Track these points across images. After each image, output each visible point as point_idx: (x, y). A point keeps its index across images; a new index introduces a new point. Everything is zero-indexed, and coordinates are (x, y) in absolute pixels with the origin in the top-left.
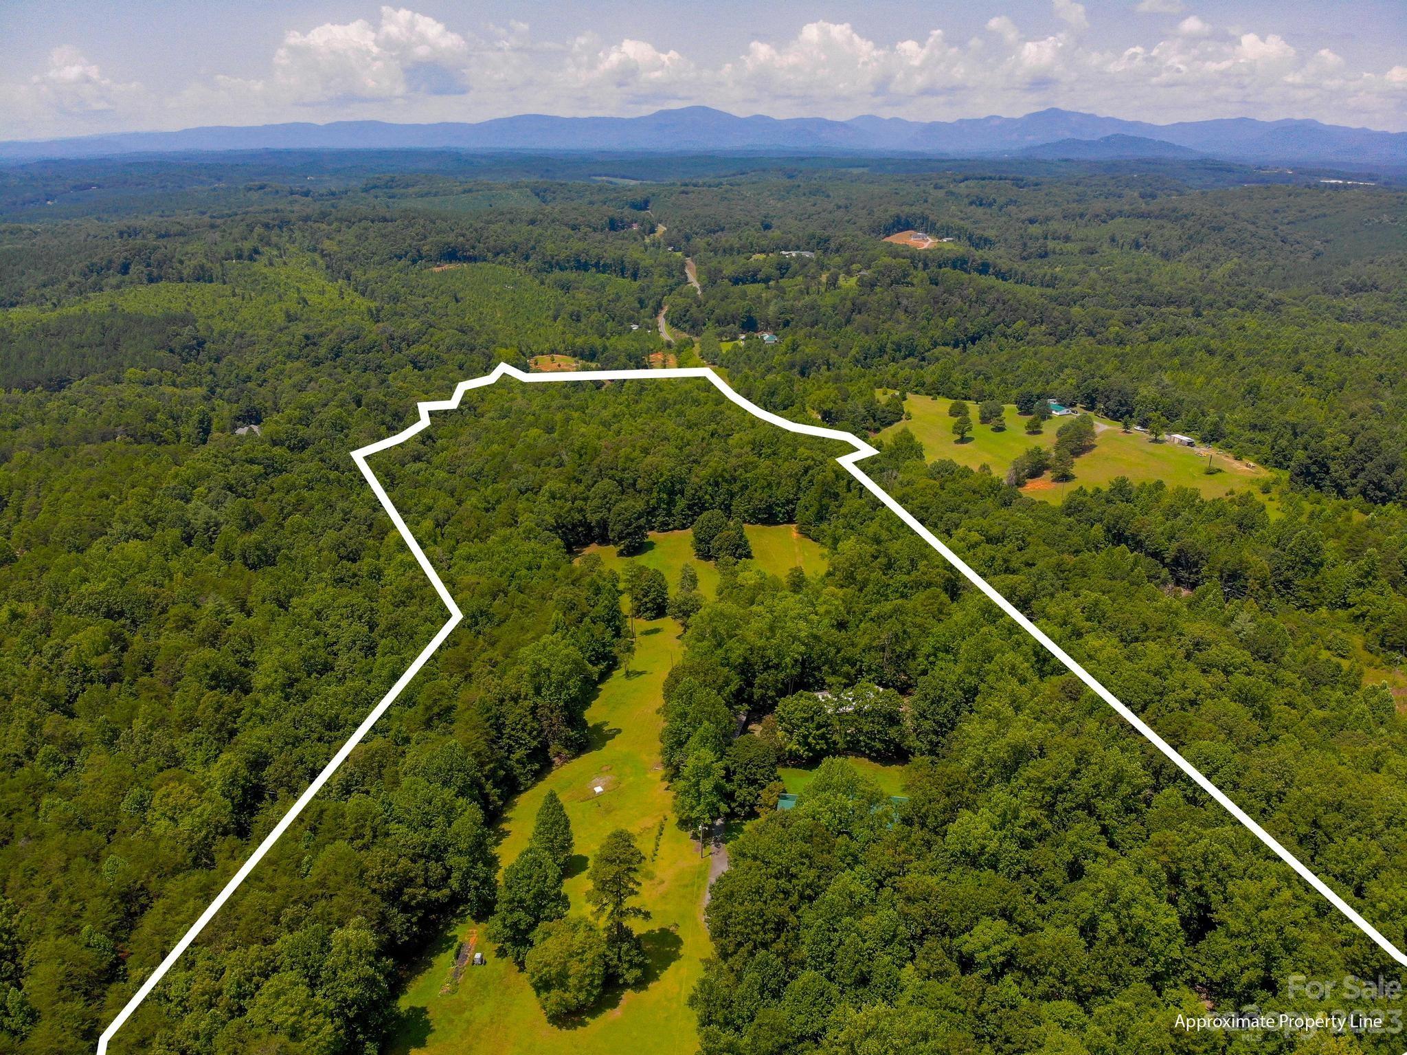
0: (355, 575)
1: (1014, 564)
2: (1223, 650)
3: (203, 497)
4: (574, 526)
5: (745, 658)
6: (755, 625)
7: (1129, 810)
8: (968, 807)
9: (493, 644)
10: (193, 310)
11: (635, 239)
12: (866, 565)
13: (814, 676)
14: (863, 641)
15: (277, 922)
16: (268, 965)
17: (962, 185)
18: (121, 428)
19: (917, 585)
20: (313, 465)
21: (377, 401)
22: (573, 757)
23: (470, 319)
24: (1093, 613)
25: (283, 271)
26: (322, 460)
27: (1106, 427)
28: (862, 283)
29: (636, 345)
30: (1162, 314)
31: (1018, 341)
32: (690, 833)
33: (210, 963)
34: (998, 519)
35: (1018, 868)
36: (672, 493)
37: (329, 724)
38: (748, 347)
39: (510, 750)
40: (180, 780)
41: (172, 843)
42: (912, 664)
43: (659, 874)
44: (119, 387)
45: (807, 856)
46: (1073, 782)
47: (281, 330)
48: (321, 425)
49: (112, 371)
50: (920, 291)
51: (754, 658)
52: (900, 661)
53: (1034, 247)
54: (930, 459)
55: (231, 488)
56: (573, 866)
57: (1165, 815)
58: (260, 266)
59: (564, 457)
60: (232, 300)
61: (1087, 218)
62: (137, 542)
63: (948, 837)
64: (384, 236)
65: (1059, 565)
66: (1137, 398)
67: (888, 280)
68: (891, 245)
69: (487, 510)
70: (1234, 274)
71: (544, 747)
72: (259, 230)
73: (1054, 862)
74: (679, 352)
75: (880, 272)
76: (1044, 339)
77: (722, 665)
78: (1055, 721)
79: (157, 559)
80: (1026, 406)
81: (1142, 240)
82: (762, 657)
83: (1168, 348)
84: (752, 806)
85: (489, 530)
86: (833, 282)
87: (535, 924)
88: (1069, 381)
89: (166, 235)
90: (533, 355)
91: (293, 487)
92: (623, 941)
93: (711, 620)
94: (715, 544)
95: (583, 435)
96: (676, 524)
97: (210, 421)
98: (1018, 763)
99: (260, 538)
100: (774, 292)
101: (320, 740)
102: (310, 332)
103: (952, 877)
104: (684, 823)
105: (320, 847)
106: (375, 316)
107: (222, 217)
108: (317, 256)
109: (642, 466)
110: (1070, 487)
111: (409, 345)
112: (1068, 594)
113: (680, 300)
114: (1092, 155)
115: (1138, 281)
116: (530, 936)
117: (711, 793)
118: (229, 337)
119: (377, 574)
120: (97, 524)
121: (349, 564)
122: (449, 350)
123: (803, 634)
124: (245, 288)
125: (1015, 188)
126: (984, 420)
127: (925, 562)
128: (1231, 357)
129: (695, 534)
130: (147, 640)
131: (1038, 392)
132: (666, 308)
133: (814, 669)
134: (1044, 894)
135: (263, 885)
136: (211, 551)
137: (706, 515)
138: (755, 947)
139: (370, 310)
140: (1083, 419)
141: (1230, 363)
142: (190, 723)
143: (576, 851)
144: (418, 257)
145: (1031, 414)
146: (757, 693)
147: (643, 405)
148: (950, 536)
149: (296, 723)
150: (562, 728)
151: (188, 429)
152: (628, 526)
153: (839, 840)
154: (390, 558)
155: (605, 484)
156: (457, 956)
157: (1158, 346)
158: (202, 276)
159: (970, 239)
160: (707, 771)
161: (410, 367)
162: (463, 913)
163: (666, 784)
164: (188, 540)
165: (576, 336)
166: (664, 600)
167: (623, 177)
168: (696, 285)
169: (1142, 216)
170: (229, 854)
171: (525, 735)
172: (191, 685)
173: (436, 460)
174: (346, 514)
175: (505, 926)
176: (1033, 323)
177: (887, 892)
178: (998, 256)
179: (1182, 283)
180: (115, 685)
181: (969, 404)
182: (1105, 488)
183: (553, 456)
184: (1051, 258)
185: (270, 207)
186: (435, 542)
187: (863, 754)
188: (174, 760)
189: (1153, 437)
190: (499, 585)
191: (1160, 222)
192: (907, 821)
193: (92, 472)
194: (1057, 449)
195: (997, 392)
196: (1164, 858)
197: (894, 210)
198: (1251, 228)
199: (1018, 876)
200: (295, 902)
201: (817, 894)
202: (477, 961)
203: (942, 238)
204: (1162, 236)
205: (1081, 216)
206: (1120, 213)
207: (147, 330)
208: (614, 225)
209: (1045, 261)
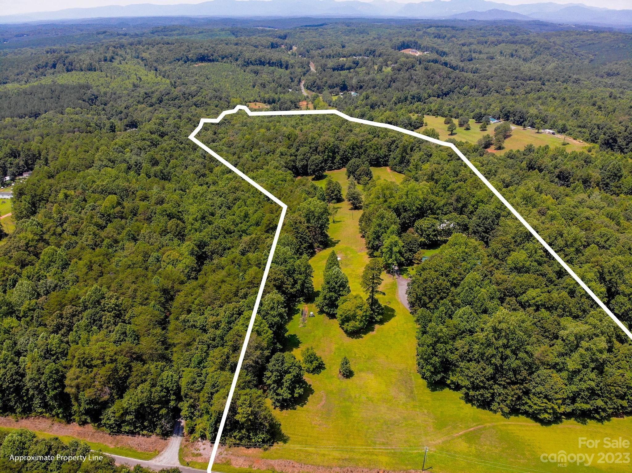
10: (90, 83)
11: (284, 52)
15: (237, 295)
16: (239, 310)
17: (429, 29)
20: (172, 142)
22: (323, 249)
23: (216, 86)
25: (127, 66)
26: (175, 140)
27: (515, 128)
28: (393, 69)
29: (292, 97)
31: (466, 95)
36: (334, 153)
38: (345, 98)
40: (173, 250)
41: (177, 273)
48: (169, 127)
49: (59, 109)
50: (420, 73)
53: (466, 56)
58: (115, 63)
59: (281, 139)
60: (106, 79)
61: (488, 43)
63: (508, 262)
64: (170, 51)
66: (528, 115)
67: (406, 68)
68: (404, 54)
69: (254, 160)
70: (556, 68)
71: (312, 244)
72: (111, 49)
74: (313, 101)
75: (401, 65)
76: (477, 94)
80: (479, 118)
81: (514, 53)
83: (535, 96)
85: (258, 168)
86: (380, 70)
87: (339, 297)
88: (496, 108)
89: (69, 52)
90: (246, 102)
91: (166, 150)
94: (357, 173)
96: (336, 167)
97: (115, 126)
100: (354, 74)
101: (225, 237)
102: (147, 91)
103: (511, 276)
107: (92, 44)
108: (140, 60)
109: (319, 141)
110: (503, 152)
111: (192, 97)
113: (310, 78)
114: (484, 18)
115: (515, 70)
116: (337, 303)
118: (109, 95)
119: (216, 183)
120: (88, 162)
122: (210, 99)
124: (111, 73)
125: (453, 31)
126: (461, 125)
128: (564, 99)
129: (347, 170)
131: (483, 112)
132: (304, 81)
140: (504, 124)
141: (564, 102)
144: (187, 60)
145: (481, 122)
147: (305, 121)
150: (319, 236)
152: (317, 166)
155: (303, 149)
156: (302, 315)
157: (530, 96)
158: (91, 69)
159: (437, 52)
161: (194, 106)
162: (299, 301)
163: (368, 255)
164: (130, 169)
165: (265, 94)
166: (341, 194)
168: (315, 71)
169: (513, 42)
172: (160, 218)
176: (472, 88)
178: (451, 59)
179: (534, 71)
180: (124, 220)
181: (453, 119)
182: (522, 150)
183: (276, 139)
184: (474, 61)
189: (537, 131)
191: (522, 45)
194: (496, 136)
195: (464, 114)
197: (401, 39)
198: (562, 48)
200: (243, 288)
202: (311, 316)
203: (424, 52)
204: (523, 51)
205: (486, 42)
206: (503, 41)
207: (72, 91)
208: (273, 46)
209: (471, 62)
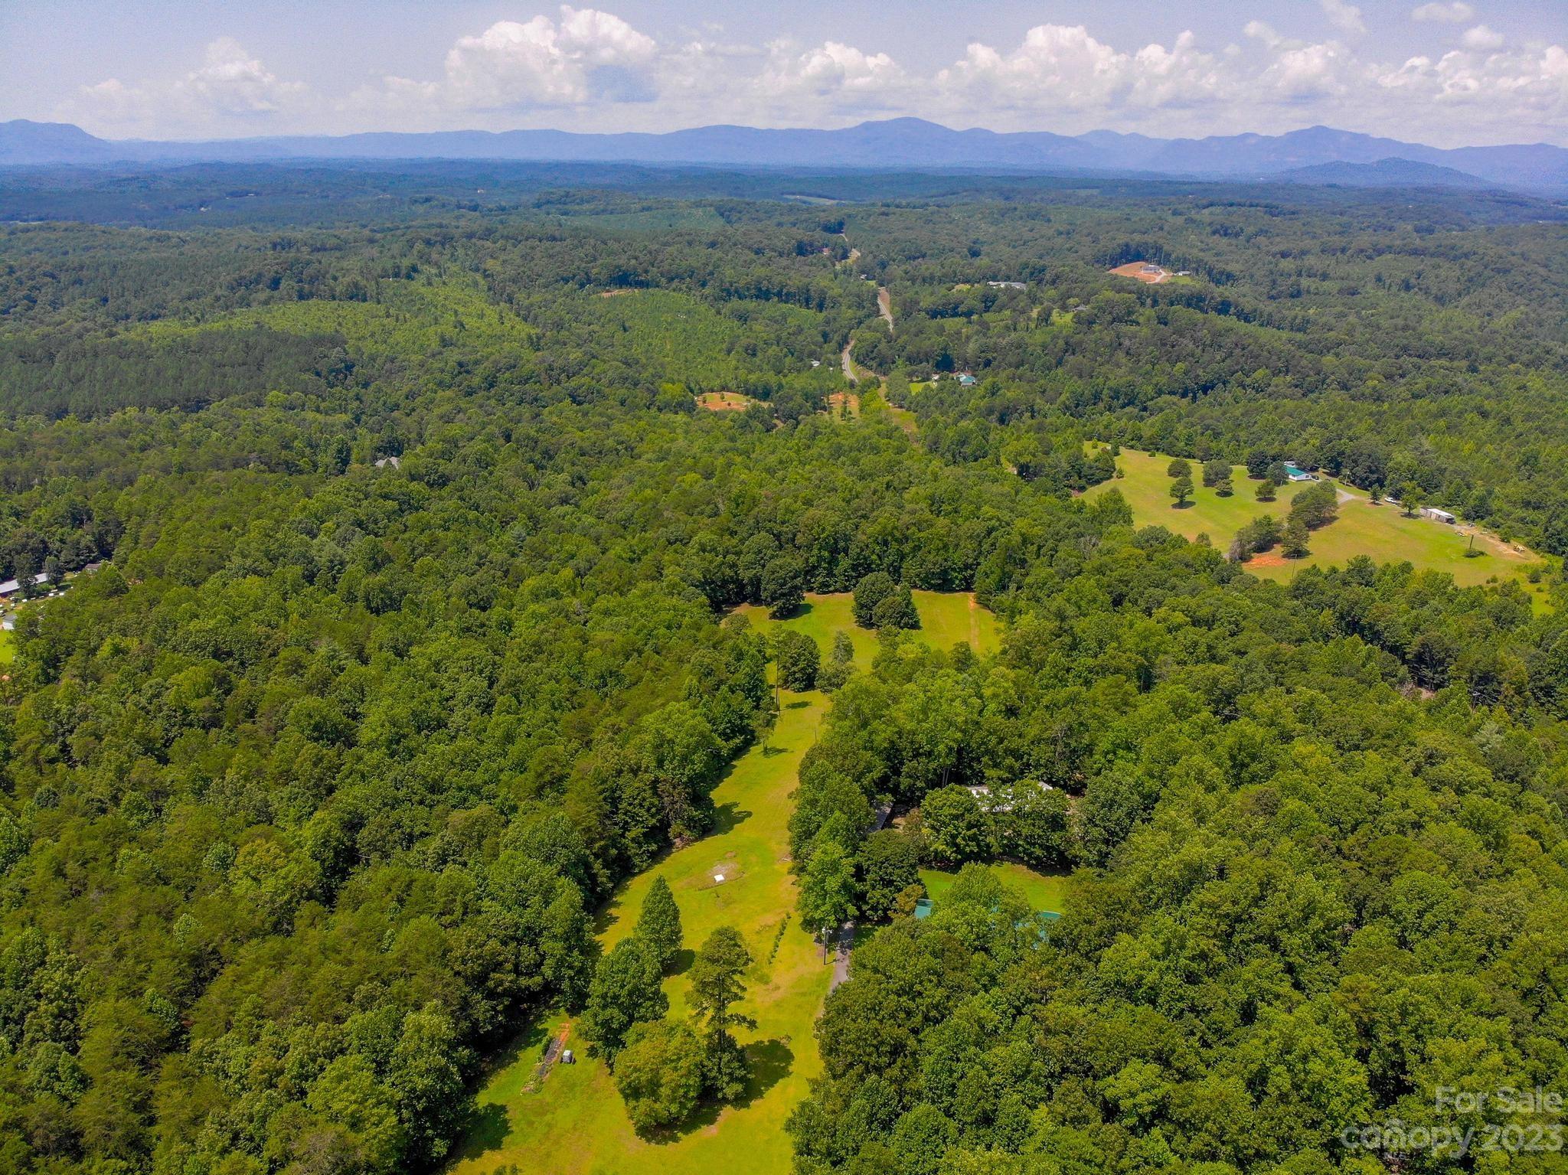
0: (483, 625)
1: (1222, 651)
2: (1458, 765)
3: (329, 533)
4: (725, 583)
5: (892, 742)
6: (906, 705)
7: (1320, 947)
8: (1129, 931)
9: (619, 709)
10: (344, 331)
11: (825, 266)
12: (1045, 644)
13: (971, 767)
14: (1033, 732)
15: (350, 1000)
16: (334, 1046)
17: (1206, 211)
18: (254, 455)
19: (1103, 671)
20: (452, 503)
21: (528, 437)
22: (696, 840)
23: (637, 351)
24: (1308, 714)
25: (443, 292)
26: (461, 498)
27: (1352, 497)
28: (1078, 319)
29: (815, 383)
30: (1431, 367)
31: (1257, 392)
32: (814, 936)
33: (275, 1038)
34: (1211, 598)
35: (1180, 1005)
36: (834, 551)
37: (432, 787)
38: (941, 389)
39: (626, 827)
40: (268, 838)
41: (252, 905)
42: (1088, 762)
43: (775, 979)
44: (260, 410)
45: (935, 973)
46: (1255, 911)
47: (434, 355)
48: (465, 461)
49: (253, 393)
50: (1145, 330)
51: (903, 744)
52: (1073, 757)
53: (1284, 285)
54: (1140, 524)
55: (360, 524)
56: (678, 962)
57: (1362, 956)
58: (417, 285)
59: (720, 506)
60: (386, 321)
61: (1348, 253)
62: (256, 578)
63: (1102, 964)
64: (551, 256)
65: (1274, 655)
66: (1390, 464)
67: (1109, 318)
68: (1116, 277)
69: (632, 561)
70: (1519, 324)
71: (664, 825)
72: (419, 246)
73: (1226, 1003)
74: (863, 392)
75: (1100, 308)
76: (1289, 392)
77: (865, 748)
78: (1244, 838)
79: (275, 597)
80: (1258, 468)
81: (1413, 281)
82: (912, 742)
83: (1433, 407)
84: (885, 910)
85: (631, 583)
86: (1045, 318)
87: (630, 1022)
88: (1311, 440)
89: (322, 249)
90: (702, 391)
91: (428, 526)
92: (723, 1051)
93: (855, 697)
94: (877, 610)
95: (743, 482)
96: (838, 585)
97: (349, 450)
98: (1192, 884)
99: (385, 580)
100: (976, 327)
101: (421, 802)
102: (465, 359)
103: (1102, 1009)
104: (809, 924)
105: (405, 920)
106: (535, 344)
107: (382, 231)
108: (478, 277)
109: (803, 519)
110: (1303, 564)
111: (568, 377)
112: (1280, 689)
113: (868, 335)
114: (1360, 181)
115: (1405, 328)
116: (623, 1037)
117: (838, 892)
118: (380, 361)
119: (507, 626)
120: (215, 557)
121: (476, 612)
122: (611, 383)
123: (960, 719)
124: (399, 309)
125: (1267, 217)
126: (1209, 482)
127: (1114, 644)
128: (1507, 420)
129: (856, 599)
130: (253, 685)
131: (1273, 452)
132: (852, 343)
133: (972, 759)
134: (1211, 1037)
135: (339, 958)
136: (333, 591)
137: (870, 577)
138: (868, 1071)
139: (530, 337)
140: (1324, 487)
141: (1505, 428)
142: (286, 776)
143: (685, 945)
144: (586, 281)
145: (1263, 477)
146: (905, 782)
147: (814, 451)
148: (1150, 615)
149: (397, 785)
150: (685, 806)
151: (327, 458)
152: (782, 585)
153: (975, 957)
154: (522, 609)
155: (762, 538)
156: (545, 1051)
157: (1422, 404)
158: (356, 294)
159: (1209, 273)
160: (834, 868)
161: (568, 400)
162: (556, 1006)
163: (794, 877)
164: (310, 578)
165: (750, 372)
166: (815, 670)
167: (820, 196)
168: (889, 318)
169: (1415, 252)
170: (308, 921)
171: (643, 812)
172: (292, 735)
173: (585, 504)
174: (481, 558)
175: (596, 1024)
176: (1277, 373)
177: (1024, 1020)
178: (1241, 293)
179: (1456, 333)
180: (214, 731)
181: (1192, 463)
182: (1343, 568)
183: (708, 503)
184: (1304, 298)
185: (434, 222)
186: (574, 593)
187: (1021, 861)
188: (265, 816)
189: (1406, 510)
190: (634, 643)
191: (1436, 260)
192: (1056, 942)
193: (217, 501)
194: (1291, 519)
195: (1226, 450)
196: (1355, 1007)
197: (1122, 238)
198: (1542, 271)
199: (1180, 1015)
200: (371, 979)
201: (943, 1016)
202: (566, 1059)
203: (1177, 271)
204: (1437, 277)
205: (1343, 250)
206: (1390, 249)
207: (293, 350)
208: (802, 249)
209: (1296, 301)
